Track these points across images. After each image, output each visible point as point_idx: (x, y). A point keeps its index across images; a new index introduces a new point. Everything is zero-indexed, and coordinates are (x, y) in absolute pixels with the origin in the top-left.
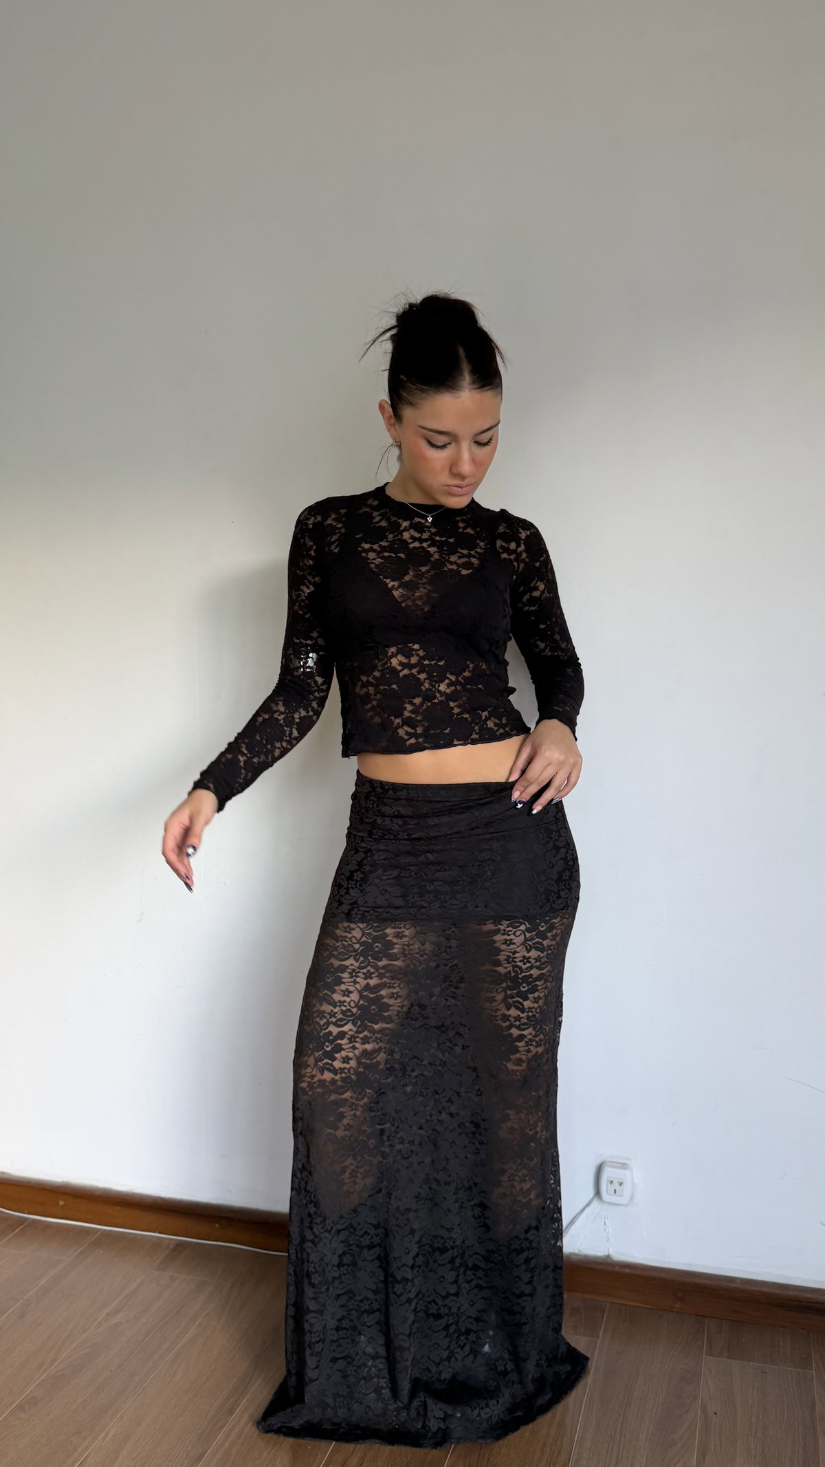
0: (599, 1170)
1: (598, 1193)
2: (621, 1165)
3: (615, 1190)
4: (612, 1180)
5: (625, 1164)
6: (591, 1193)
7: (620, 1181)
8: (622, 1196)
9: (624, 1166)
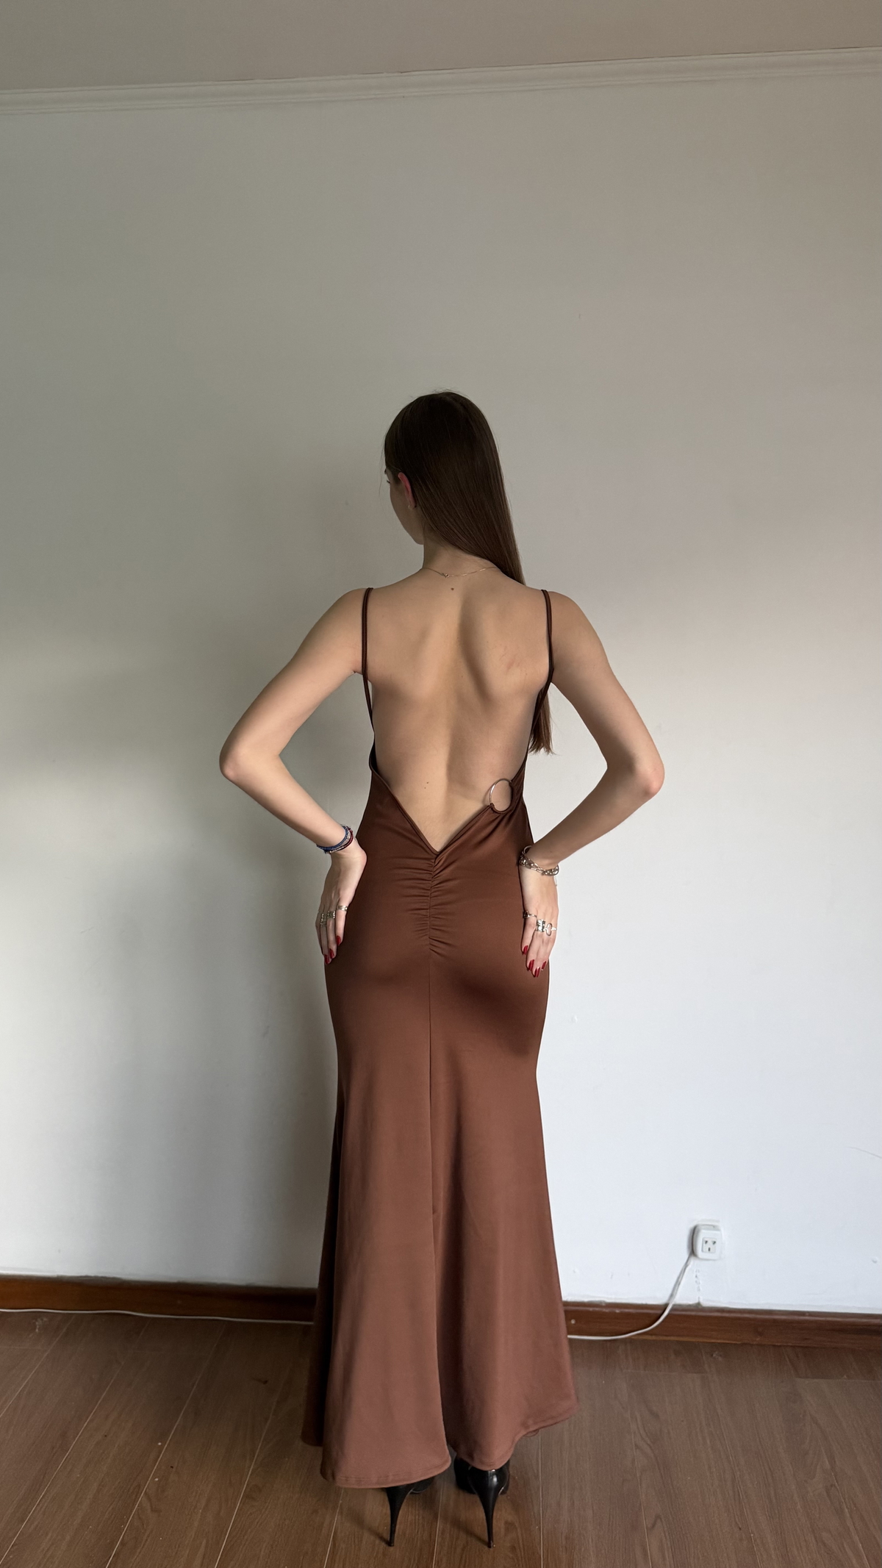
0: (693, 1231)
1: (693, 1252)
3: (709, 1249)
4: (706, 1239)
5: (714, 1226)
6: (688, 1253)
7: (714, 1240)
8: (716, 1253)
9: (714, 1228)
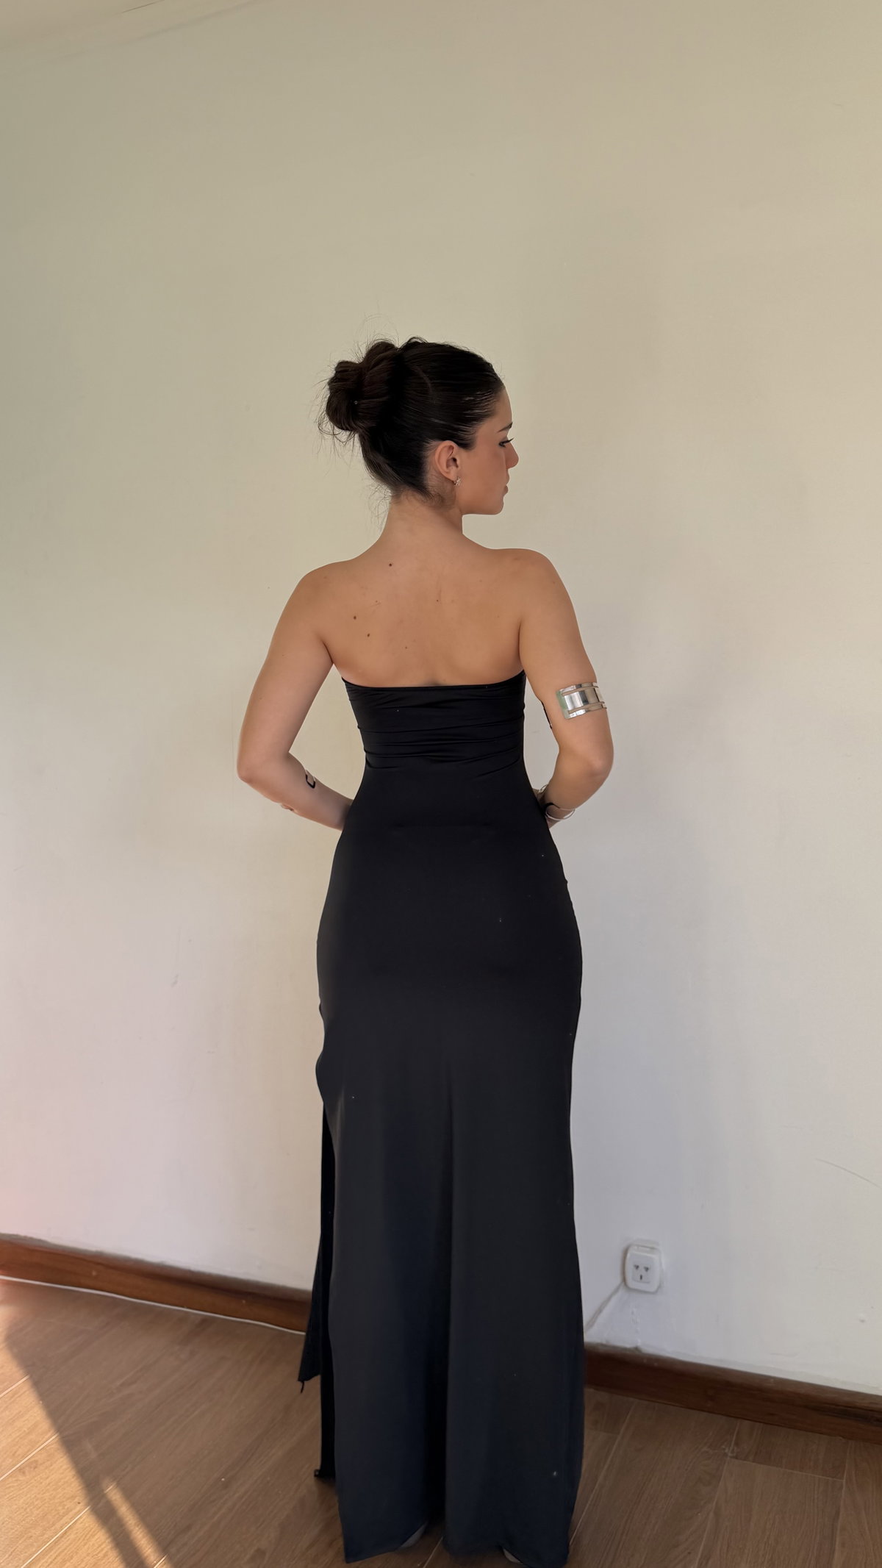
0: (625, 1252)
1: (624, 1280)
2: (648, 1249)
3: (641, 1277)
4: (637, 1264)
5: (652, 1248)
6: (618, 1280)
7: (647, 1266)
8: (648, 1283)
9: (652, 1250)
